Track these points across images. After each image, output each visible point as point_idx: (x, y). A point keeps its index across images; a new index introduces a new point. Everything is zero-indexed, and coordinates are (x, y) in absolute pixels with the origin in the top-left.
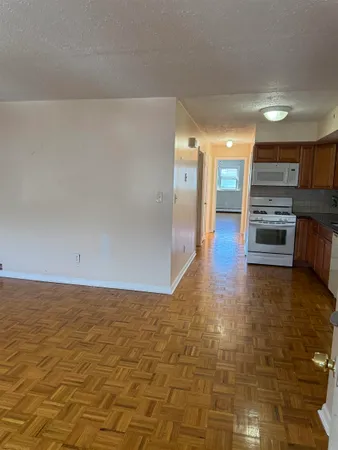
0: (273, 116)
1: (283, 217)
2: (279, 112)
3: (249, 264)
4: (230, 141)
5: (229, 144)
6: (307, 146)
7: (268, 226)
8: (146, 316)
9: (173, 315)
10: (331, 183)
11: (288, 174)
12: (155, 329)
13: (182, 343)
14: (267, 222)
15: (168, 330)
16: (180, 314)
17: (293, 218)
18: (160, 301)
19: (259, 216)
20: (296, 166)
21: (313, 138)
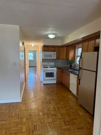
0: (51, 36)
1: (53, 69)
2: (53, 35)
3: (44, 84)
4: (33, 44)
5: (33, 45)
6: (58, 47)
7: (49, 72)
8: (13, 115)
9: (24, 111)
10: (65, 58)
11: (53, 55)
12: (19, 120)
13: (32, 124)
14: (48, 70)
15: (24, 120)
16: (27, 110)
17: (55, 69)
18: (17, 106)
19: (46, 69)
20: (55, 53)
21: (60, 44)
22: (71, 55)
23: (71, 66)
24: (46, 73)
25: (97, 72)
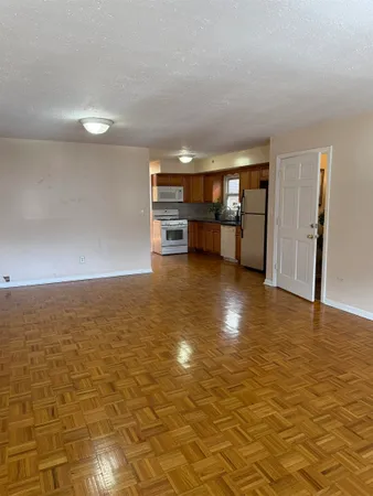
0: (185, 160)
1: (180, 221)
7: (175, 228)
11: (177, 194)
14: (172, 225)
17: (185, 222)
20: (181, 188)
22: (216, 192)
23: (217, 215)
24: (168, 232)
25: (266, 215)
